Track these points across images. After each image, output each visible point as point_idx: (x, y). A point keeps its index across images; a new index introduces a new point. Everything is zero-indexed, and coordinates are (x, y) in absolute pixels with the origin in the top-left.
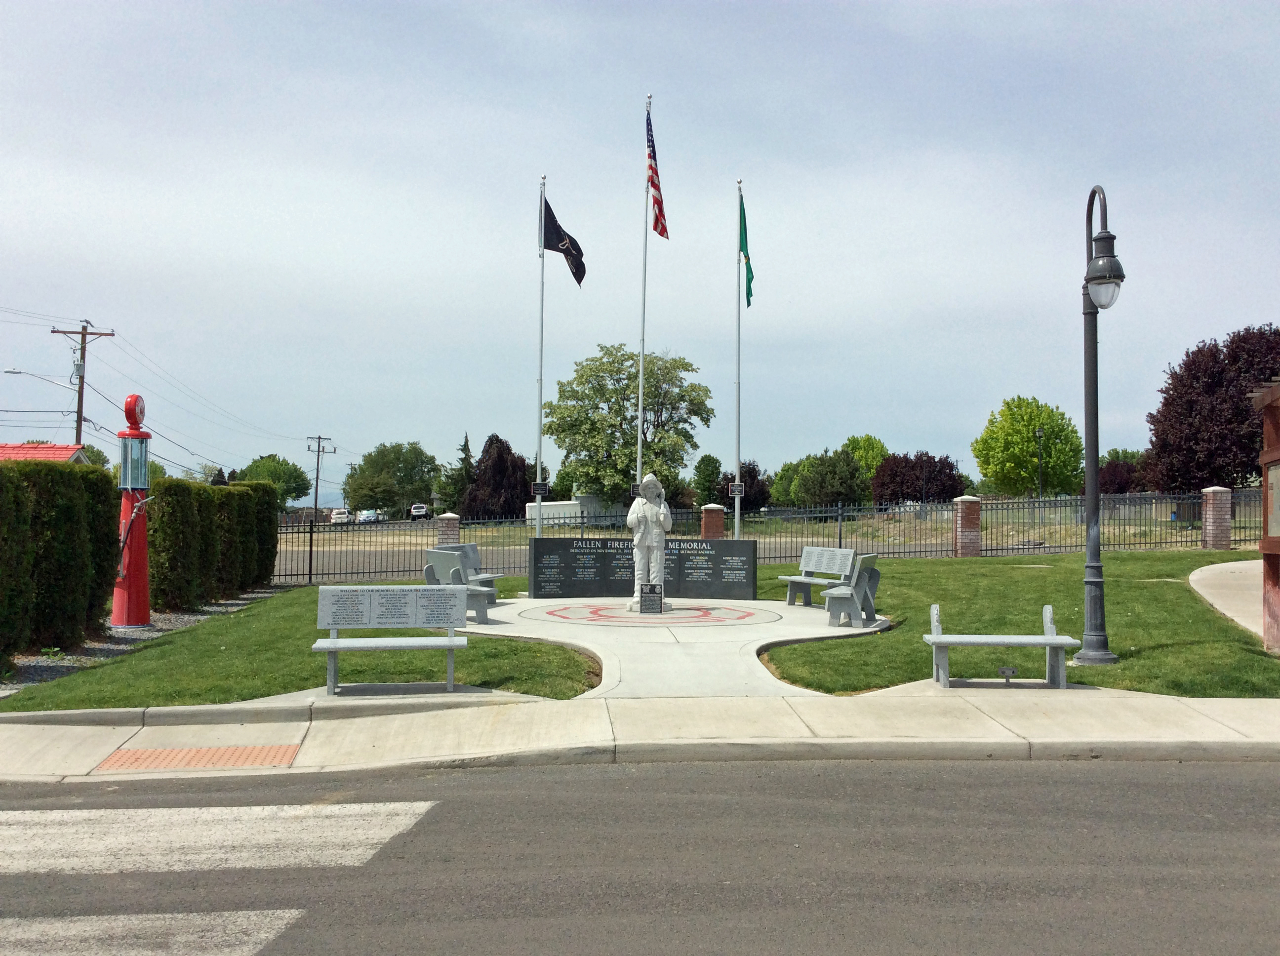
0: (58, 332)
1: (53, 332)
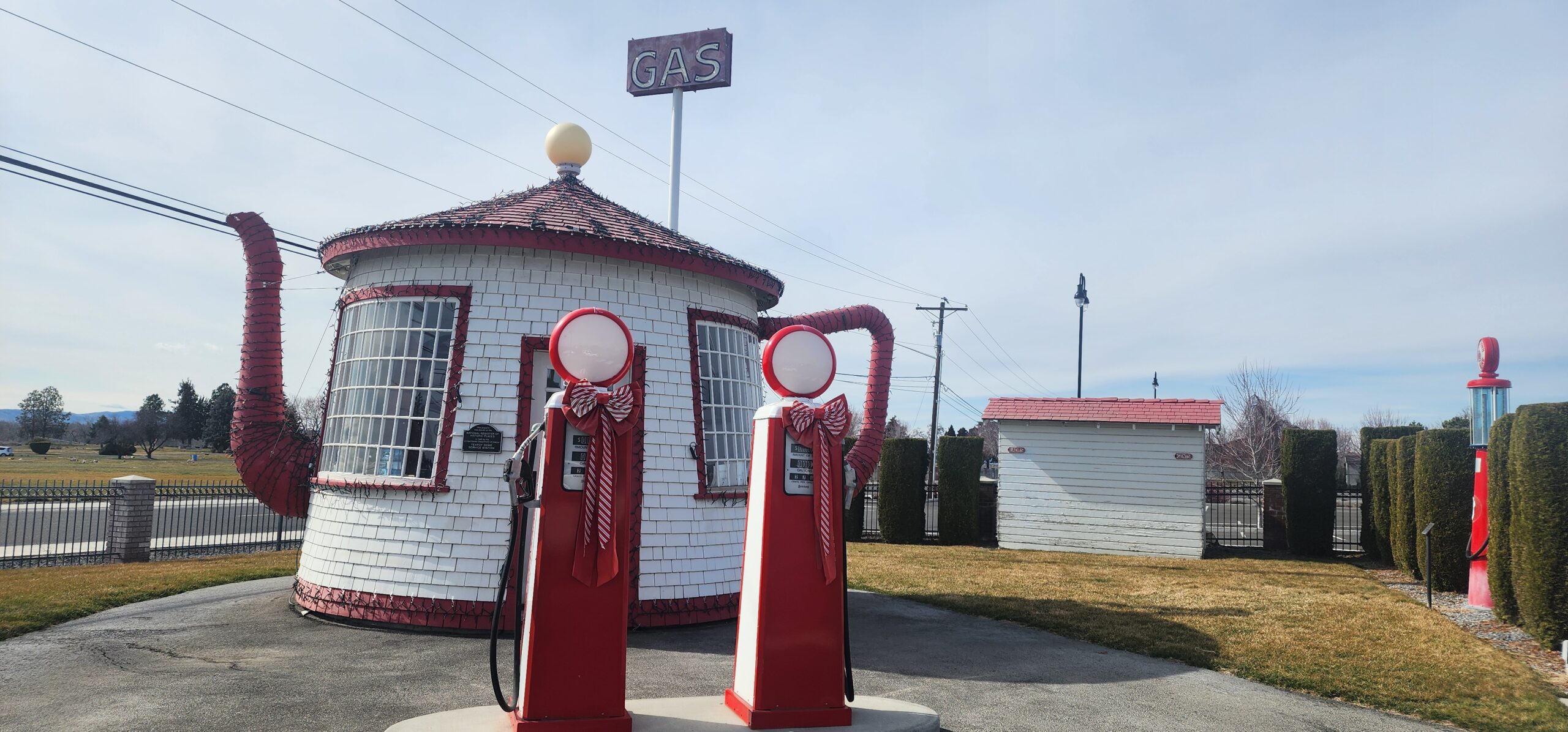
0: (921, 308)
1: (917, 308)
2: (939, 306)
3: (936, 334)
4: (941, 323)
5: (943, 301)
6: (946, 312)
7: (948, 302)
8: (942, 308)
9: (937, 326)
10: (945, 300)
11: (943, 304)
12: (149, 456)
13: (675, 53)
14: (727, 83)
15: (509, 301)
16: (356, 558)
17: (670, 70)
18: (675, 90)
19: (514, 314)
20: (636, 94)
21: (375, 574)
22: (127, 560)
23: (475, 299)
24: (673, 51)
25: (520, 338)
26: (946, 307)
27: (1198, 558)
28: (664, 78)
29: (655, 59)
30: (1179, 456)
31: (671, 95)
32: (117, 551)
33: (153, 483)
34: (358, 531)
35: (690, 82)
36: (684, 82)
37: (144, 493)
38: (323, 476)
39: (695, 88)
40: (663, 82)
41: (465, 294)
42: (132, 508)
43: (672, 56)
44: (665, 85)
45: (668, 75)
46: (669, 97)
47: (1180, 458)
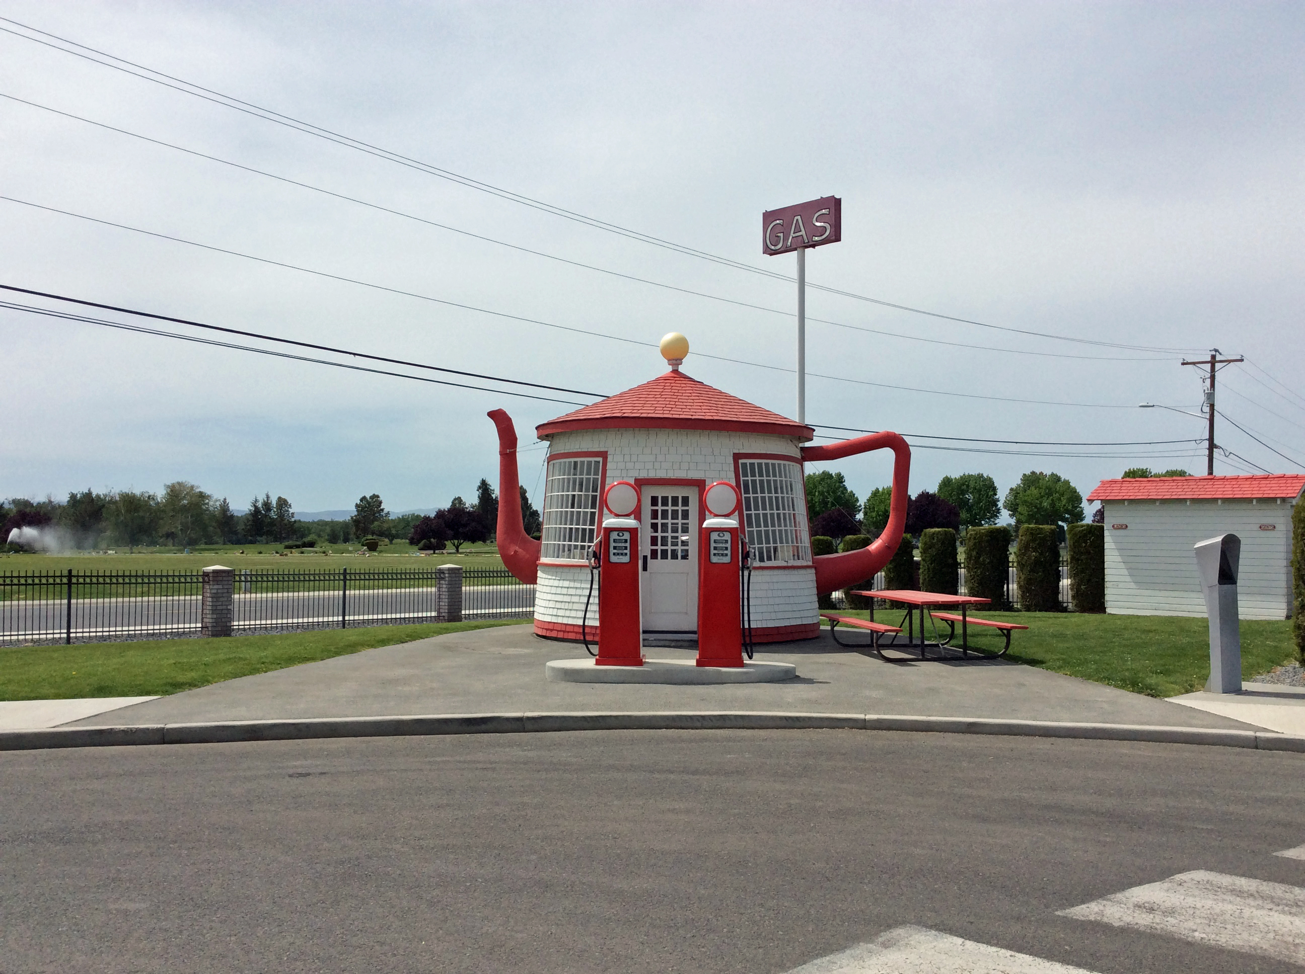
0: (1188, 363)
1: (1183, 364)
2: (1209, 359)
3: (1206, 392)
4: (1213, 378)
5: (1214, 353)
6: (1218, 366)
7: (1220, 354)
8: (1213, 362)
9: (1208, 382)
10: (1216, 351)
11: (1213, 357)
12: (457, 551)
13: (797, 220)
14: (838, 239)
15: (627, 458)
16: (559, 605)
17: (794, 233)
18: (798, 249)
19: (630, 465)
20: (771, 255)
21: (568, 613)
22: (449, 621)
23: (610, 459)
24: (796, 218)
25: (634, 478)
26: (1217, 359)
27: (1283, 619)
28: (790, 241)
29: (782, 226)
30: (1263, 528)
31: (796, 252)
32: (443, 614)
33: (461, 569)
34: (559, 591)
35: (809, 242)
36: (804, 243)
37: (456, 577)
38: (544, 560)
39: (813, 246)
40: (789, 244)
41: (604, 455)
42: (450, 586)
43: (795, 222)
44: (791, 246)
45: (793, 237)
46: (794, 254)
47: (1264, 530)
